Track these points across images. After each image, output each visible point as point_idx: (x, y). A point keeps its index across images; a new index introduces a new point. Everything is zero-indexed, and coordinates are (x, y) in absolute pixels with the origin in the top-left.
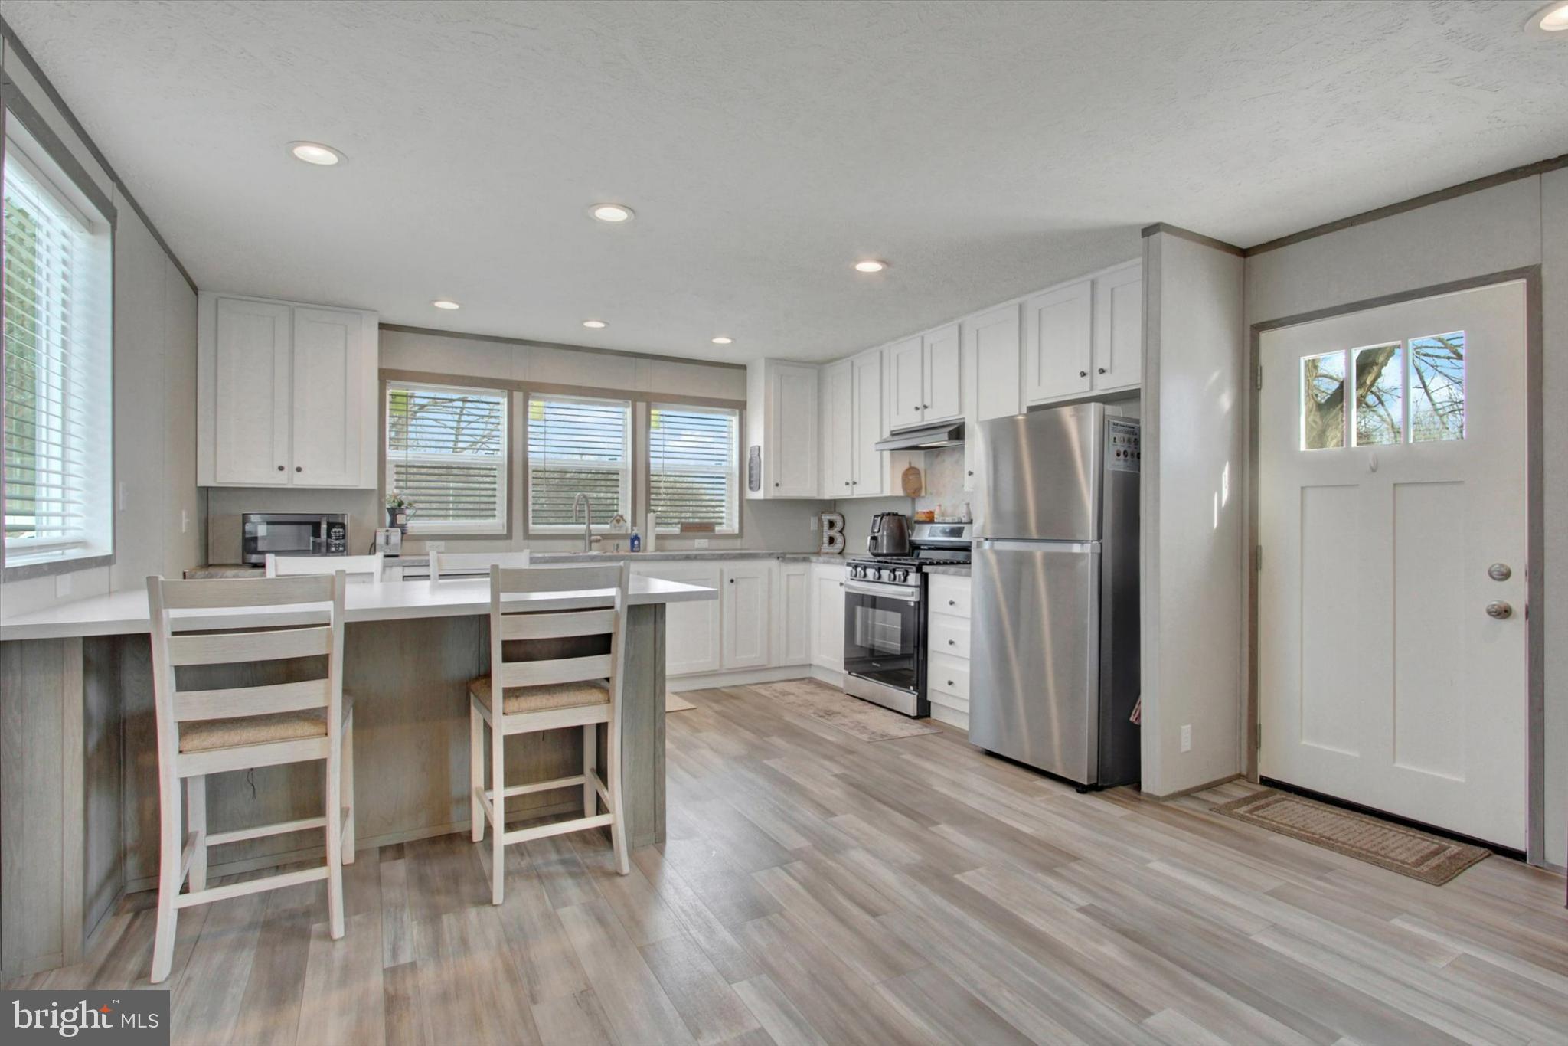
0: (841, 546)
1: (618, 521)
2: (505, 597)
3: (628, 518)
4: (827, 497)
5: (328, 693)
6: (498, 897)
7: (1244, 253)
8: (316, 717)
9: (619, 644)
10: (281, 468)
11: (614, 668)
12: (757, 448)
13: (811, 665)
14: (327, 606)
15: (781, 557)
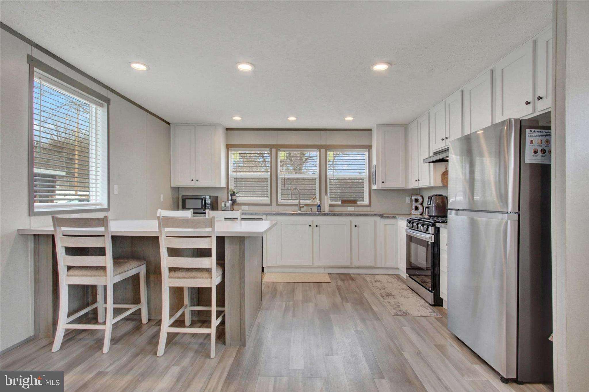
0: (421, 211)
1: (314, 199)
3: (318, 197)
4: (410, 188)
10: (192, 180)
12: (374, 166)
13: (398, 269)
15: (381, 216)
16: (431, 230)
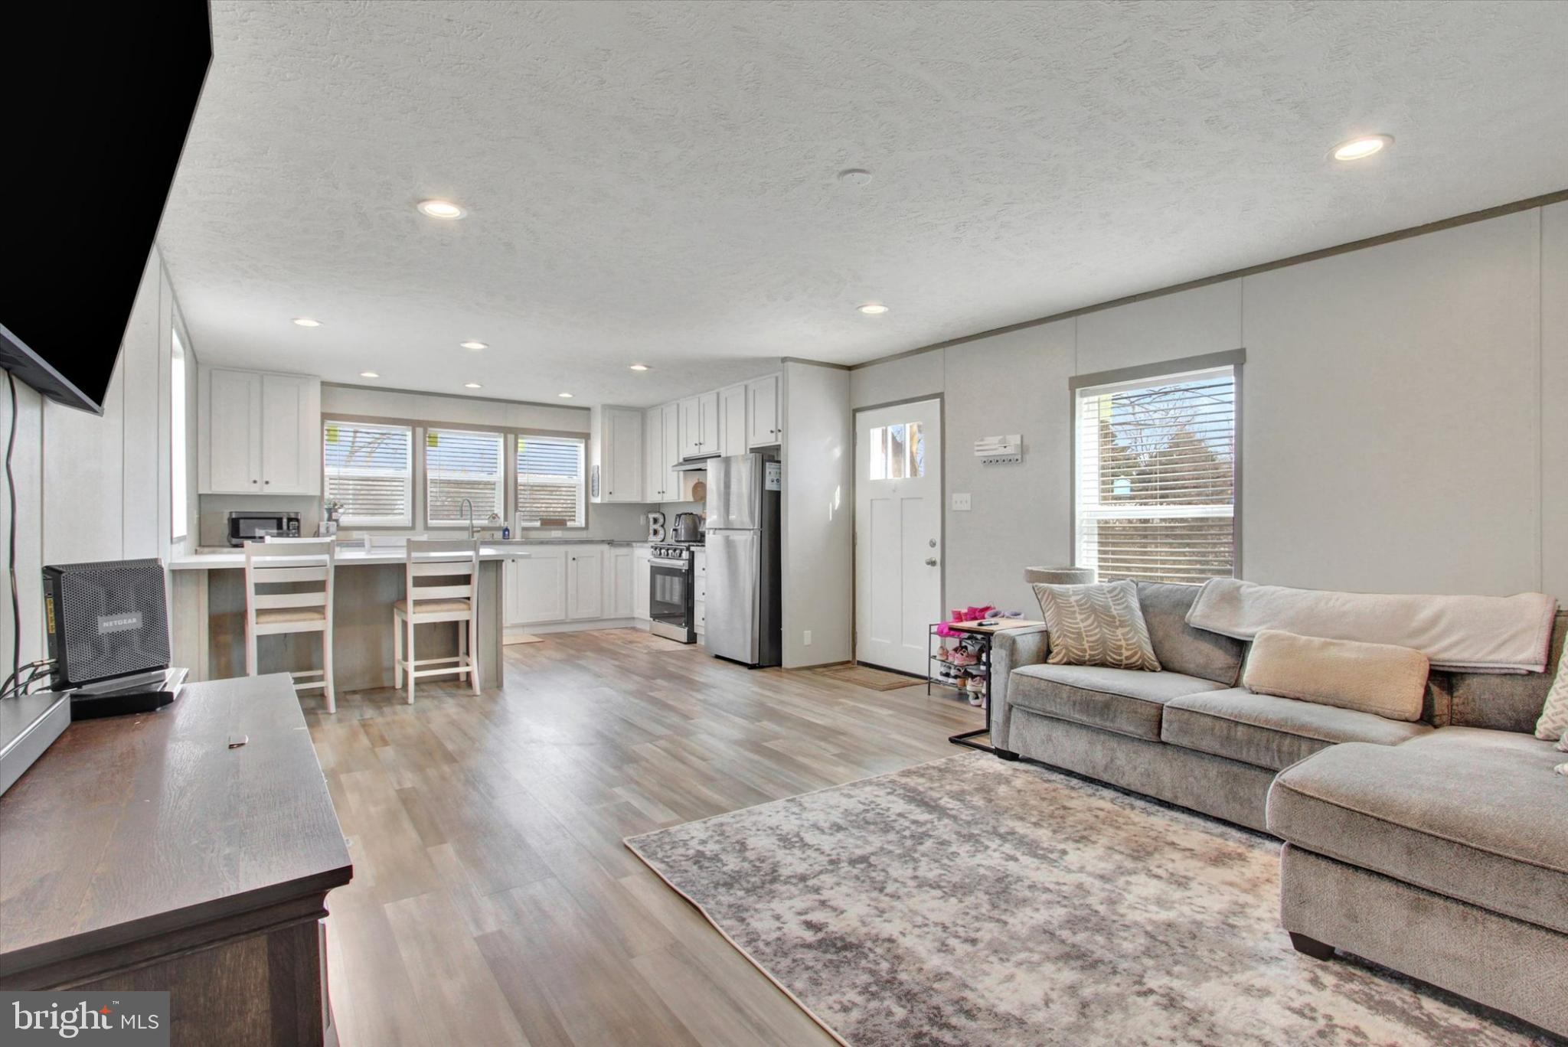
0: (662, 537)
1: (494, 518)
2: (414, 555)
3: (501, 515)
4: (648, 502)
5: (326, 599)
6: (411, 699)
7: (850, 368)
8: (319, 610)
9: (475, 580)
10: (255, 482)
11: (472, 591)
12: (597, 467)
13: (634, 618)
14: (326, 557)
15: (611, 543)
16: (685, 555)
